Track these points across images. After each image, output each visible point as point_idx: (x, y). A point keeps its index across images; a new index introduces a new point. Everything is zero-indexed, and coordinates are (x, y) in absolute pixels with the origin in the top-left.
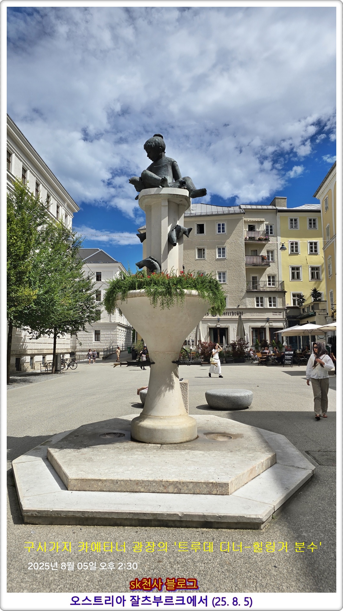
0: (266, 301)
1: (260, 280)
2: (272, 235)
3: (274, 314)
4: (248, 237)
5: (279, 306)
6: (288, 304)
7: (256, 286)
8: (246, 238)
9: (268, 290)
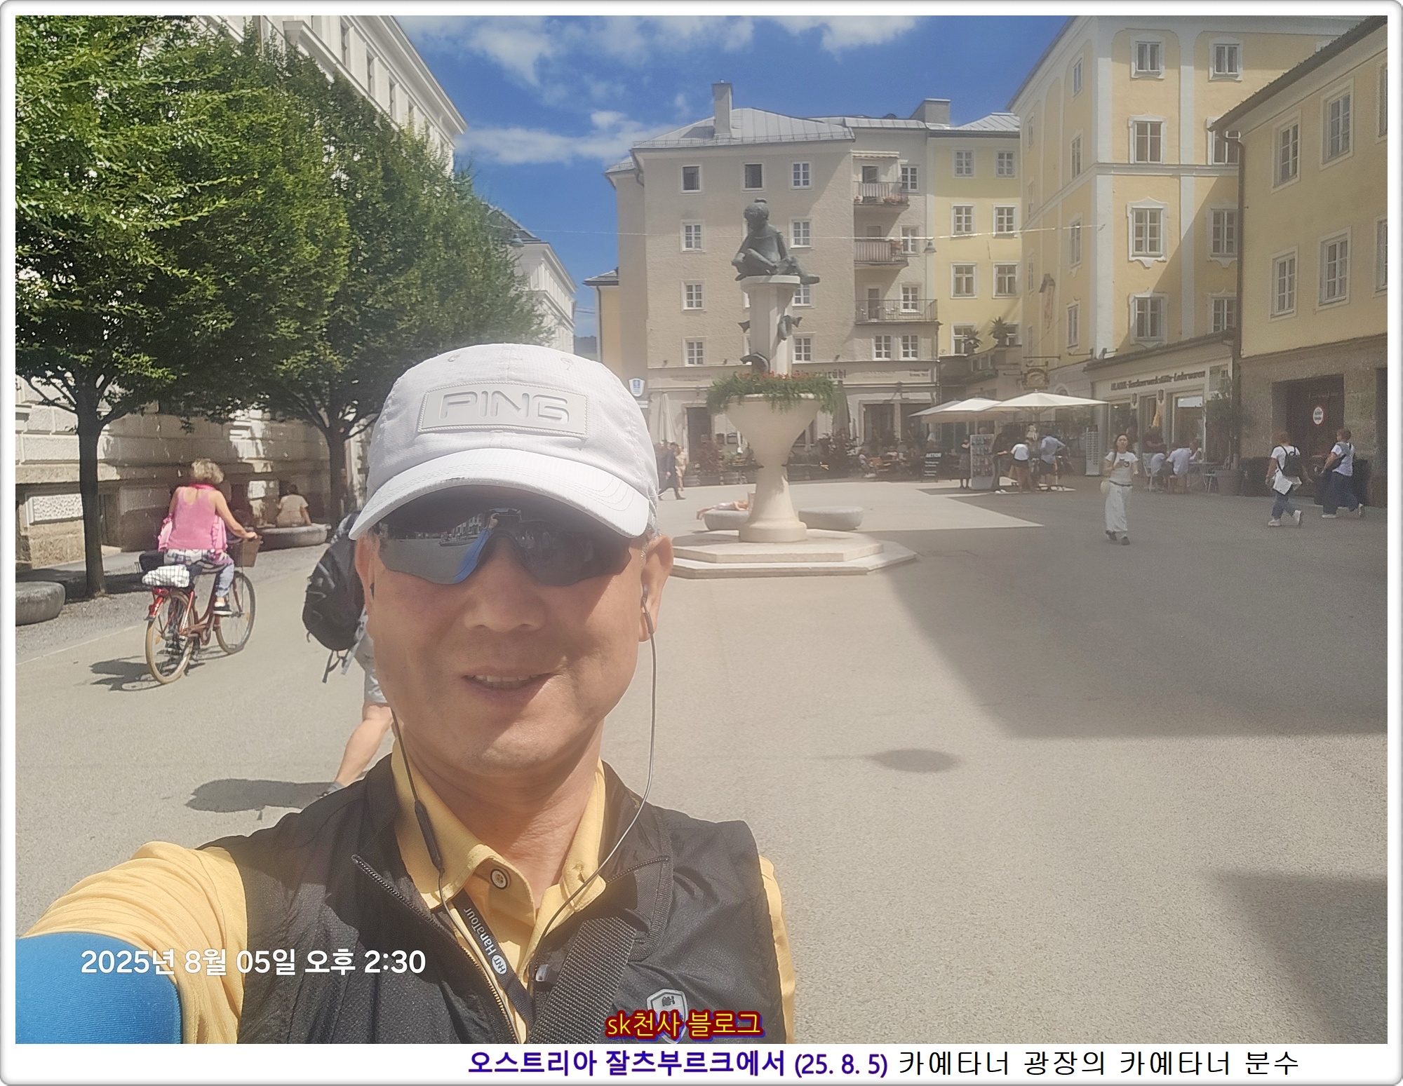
0: (898, 343)
1: (886, 298)
2: (914, 190)
3: (913, 373)
4: (861, 198)
5: (925, 357)
6: (943, 351)
7: (877, 311)
8: (856, 200)
9: (903, 319)
